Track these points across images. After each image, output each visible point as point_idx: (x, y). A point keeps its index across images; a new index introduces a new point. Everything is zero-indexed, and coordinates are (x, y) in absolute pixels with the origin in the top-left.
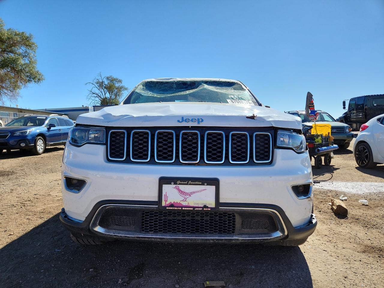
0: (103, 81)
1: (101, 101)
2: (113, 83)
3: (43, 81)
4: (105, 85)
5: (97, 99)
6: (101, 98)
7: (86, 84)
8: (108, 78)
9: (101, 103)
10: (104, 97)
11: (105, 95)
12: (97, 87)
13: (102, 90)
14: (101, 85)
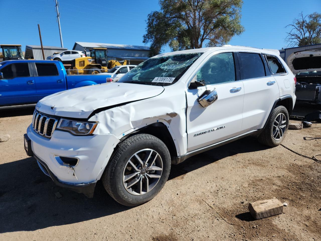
0: (304, 20)
1: (300, 42)
2: (317, 20)
3: (244, 32)
4: (306, 24)
5: (296, 40)
6: (300, 39)
7: (286, 27)
8: (311, 16)
9: (300, 44)
10: (303, 37)
11: (304, 34)
12: (297, 28)
13: (302, 30)
14: (301, 25)
